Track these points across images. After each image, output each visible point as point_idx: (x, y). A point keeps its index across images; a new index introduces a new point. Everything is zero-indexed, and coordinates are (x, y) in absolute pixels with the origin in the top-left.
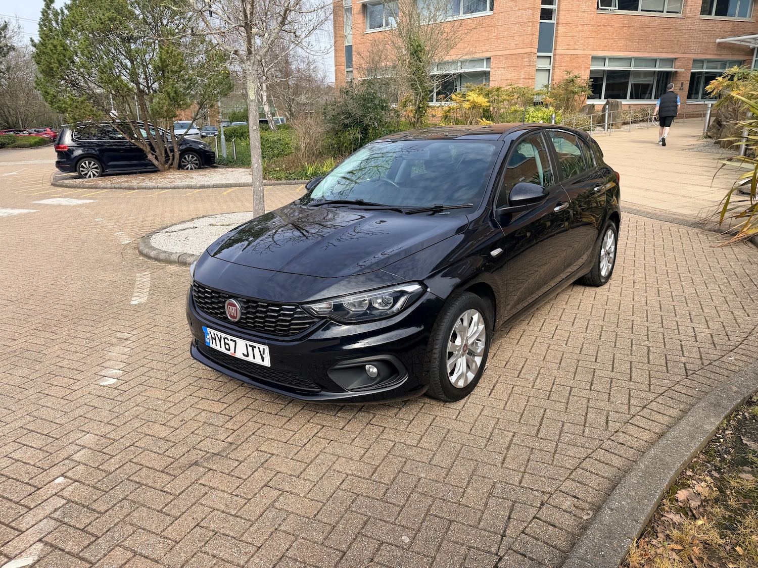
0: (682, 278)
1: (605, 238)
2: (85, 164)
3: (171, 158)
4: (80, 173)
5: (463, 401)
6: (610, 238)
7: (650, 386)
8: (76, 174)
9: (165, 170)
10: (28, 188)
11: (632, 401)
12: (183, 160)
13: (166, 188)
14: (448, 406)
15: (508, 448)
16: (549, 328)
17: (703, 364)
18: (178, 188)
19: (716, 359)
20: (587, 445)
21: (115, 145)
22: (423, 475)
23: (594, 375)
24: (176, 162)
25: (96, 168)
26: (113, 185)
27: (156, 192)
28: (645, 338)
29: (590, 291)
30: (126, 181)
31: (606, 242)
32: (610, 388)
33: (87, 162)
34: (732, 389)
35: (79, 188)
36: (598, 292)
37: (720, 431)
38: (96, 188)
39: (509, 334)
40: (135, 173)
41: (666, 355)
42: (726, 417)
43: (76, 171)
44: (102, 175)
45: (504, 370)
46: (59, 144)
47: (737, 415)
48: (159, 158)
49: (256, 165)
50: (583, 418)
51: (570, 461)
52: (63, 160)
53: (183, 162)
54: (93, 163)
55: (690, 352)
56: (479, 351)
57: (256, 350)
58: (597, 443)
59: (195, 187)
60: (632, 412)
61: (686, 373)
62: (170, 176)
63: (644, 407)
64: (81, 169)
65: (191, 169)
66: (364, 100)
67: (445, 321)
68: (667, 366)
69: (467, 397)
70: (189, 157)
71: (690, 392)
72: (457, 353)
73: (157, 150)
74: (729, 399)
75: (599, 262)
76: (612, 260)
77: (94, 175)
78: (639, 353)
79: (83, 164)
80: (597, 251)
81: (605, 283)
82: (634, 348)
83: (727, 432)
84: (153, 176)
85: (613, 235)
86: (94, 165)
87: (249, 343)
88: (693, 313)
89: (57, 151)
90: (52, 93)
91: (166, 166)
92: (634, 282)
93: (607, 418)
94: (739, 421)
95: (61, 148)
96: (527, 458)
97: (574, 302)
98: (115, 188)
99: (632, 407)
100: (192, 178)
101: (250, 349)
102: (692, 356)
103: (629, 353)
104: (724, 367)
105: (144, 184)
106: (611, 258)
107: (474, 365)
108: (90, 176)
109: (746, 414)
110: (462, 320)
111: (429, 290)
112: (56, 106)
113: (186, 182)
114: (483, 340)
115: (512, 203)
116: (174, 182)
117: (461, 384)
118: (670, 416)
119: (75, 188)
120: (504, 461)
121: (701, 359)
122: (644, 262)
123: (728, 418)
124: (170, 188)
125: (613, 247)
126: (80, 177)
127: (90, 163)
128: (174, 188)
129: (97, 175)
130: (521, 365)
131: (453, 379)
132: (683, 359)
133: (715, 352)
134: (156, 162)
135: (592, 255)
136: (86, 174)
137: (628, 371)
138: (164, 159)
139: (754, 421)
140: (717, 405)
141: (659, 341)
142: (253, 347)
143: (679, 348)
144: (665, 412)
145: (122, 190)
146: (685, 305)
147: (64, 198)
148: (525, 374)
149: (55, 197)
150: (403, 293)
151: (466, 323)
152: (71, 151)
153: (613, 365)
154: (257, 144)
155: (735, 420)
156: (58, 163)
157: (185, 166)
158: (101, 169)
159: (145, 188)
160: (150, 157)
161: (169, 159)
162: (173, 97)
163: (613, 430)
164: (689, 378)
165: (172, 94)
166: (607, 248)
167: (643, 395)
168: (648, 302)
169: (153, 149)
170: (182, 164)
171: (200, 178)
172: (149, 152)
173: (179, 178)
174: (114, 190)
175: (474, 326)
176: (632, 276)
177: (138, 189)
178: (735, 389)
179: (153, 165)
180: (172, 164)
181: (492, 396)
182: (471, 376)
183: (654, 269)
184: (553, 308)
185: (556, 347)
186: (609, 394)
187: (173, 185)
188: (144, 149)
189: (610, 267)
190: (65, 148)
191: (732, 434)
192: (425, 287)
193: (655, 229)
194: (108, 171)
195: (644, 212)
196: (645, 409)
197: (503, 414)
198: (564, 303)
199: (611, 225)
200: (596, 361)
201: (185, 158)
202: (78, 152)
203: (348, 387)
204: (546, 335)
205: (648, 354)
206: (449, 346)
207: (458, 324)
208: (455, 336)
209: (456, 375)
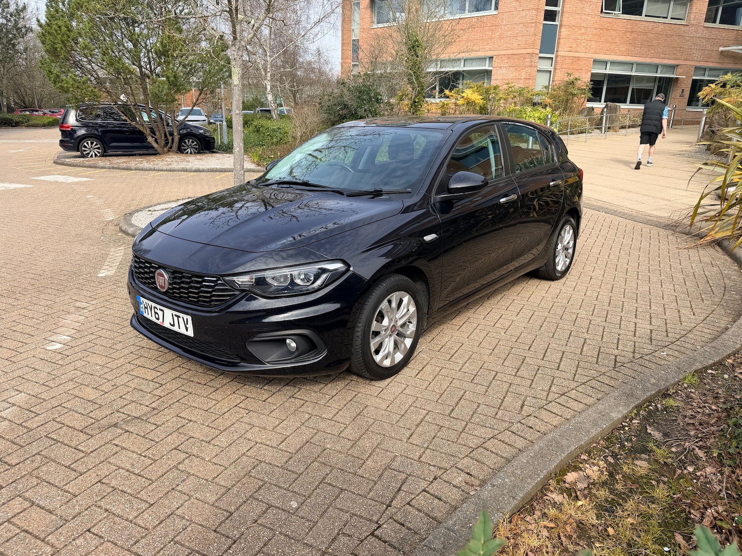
0: (640, 276)
1: (562, 233)
2: (87, 144)
3: (170, 141)
4: (82, 153)
5: (389, 380)
6: (569, 233)
7: (575, 375)
8: (79, 153)
9: (164, 153)
10: (30, 165)
11: (553, 389)
12: (183, 144)
13: (162, 170)
14: (372, 384)
15: (418, 426)
16: (494, 316)
17: (634, 357)
18: (174, 171)
19: (648, 353)
20: (495, 427)
21: (118, 127)
22: (329, 446)
23: (523, 362)
24: (175, 145)
25: (98, 148)
26: (112, 165)
27: (152, 173)
28: (585, 330)
29: (545, 284)
30: (124, 162)
31: (563, 238)
32: (535, 375)
33: (89, 142)
34: (649, 381)
35: (79, 166)
36: (552, 286)
37: (627, 420)
38: (95, 167)
39: (453, 321)
40: (135, 155)
41: (600, 347)
42: (636, 407)
43: (78, 151)
44: (104, 155)
45: (438, 353)
46: (63, 123)
47: (649, 406)
48: (158, 141)
49: (238, 149)
50: (500, 401)
51: (475, 440)
52: (66, 139)
53: (183, 146)
54: (95, 143)
55: (625, 346)
56: (408, 333)
57: (181, 320)
58: (506, 425)
59: (190, 171)
60: (549, 399)
61: (615, 365)
62: (167, 159)
63: (563, 394)
64: (83, 149)
65: (191, 153)
66: (360, 93)
67: (370, 300)
68: (598, 358)
69: (393, 377)
70: (189, 141)
71: (613, 383)
72: (384, 333)
73: (157, 133)
74: (644, 390)
75: (555, 257)
76: (570, 256)
77: (96, 155)
78: (575, 344)
79: (85, 144)
80: (553, 246)
81: (561, 277)
82: (571, 339)
83: (633, 421)
84: (152, 158)
85: (571, 231)
86: (96, 145)
87: (175, 313)
88: (640, 310)
89: (61, 130)
90: (55, 72)
91: (166, 149)
92: (591, 278)
93: (524, 403)
94: (650, 412)
95: (65, 127)
96: (433, 435)
97: (525, 294)
98: (113, 168)
99: (551, 394)
100: (189, 162)
101: (176, 318)
102: (626, 349)
103: (565, 344)
104: (654, 361)
105: (141, 166)
106: (569, 253)
107: (403, 346)
108: (92, 156)
109: (659, 406)
110: (390, 302)
111: (351, 269)
112: (58, 85)
113: (183, 165)
114: (415, 321)
115: (451, 191)
116: (170, 164)
117: (387, 363)
118: (585, 404)
119: (75, 166)
120: (411, 436)
121: (634, 352)
122: (608, 259)
123: (639, 407)
124: (166, 170)
125: (572, 243)
126: (83, 156)
127: (92, 143)
128: (170, 170)
129: (99, 155)
130: (456, 349)
131: (378, 358)
132: (616, 352)
133: (650, 347)
134: (155, 145)
135: (546, 249)
136: (89, 154)
137: (558, 361)
138: (163, 142)
139: (665, 412)
140: (630, 395)
141: (598, 334)
142: (178, 317)
143: (616, 341)
144: (582, 401)
145: (119, 170)
146: (635, 301)
147: (63, 175)
148: (456, 359)
149: (54, 174)
150: (324, 271)
151: (394, 305)
152: (74, 131)
153: (545, 354)
154: (239, 128)
155: (645, 411)
156: (61, 141)
157: (185, 150)
158: (103, 150)
159: (142, 170)
160: (150, 139)
161: (168, 143)
162: (173, 81)
163: (525, 414)
164: (616, 369)
165: (172, 79)
166: (565, 243)
167: (566, 383)
168: (599, 297)
169: (153, 132)
170: (183, 148)
171: (196, 162)
172: (149, 135)
173: (176, 162)
174: (112, 170)
175: (404, 308)
176: (591, 272)
177: (135, 170)
178: (653, 381)
179: (153, 147)
180: (171, 147)
181: (418, 376)
182: (399, 357)
183: (615, 267)
184: (503, 299)
185: (495, 334)
186: (533, 380)
187: (169, 167)
188: (144, 131)
189: (567, 263)
190: (68, 127)
191: (638, 423)
192: (348, 266)
193: (627, 229)
194: (110, 152)
195: (620, 212)
196: (563, 397)
197: (424, 393)
198: (516, 294)
199: (570, 221)
200: (529, 349)
201: (185, 143)
202: (82, 132)
203: (266, 359)
204: (488, 323)
205: (583, 346)
206: (374, 326)
207: (384, 305)
208: (381, 316)
209: (381, 354)
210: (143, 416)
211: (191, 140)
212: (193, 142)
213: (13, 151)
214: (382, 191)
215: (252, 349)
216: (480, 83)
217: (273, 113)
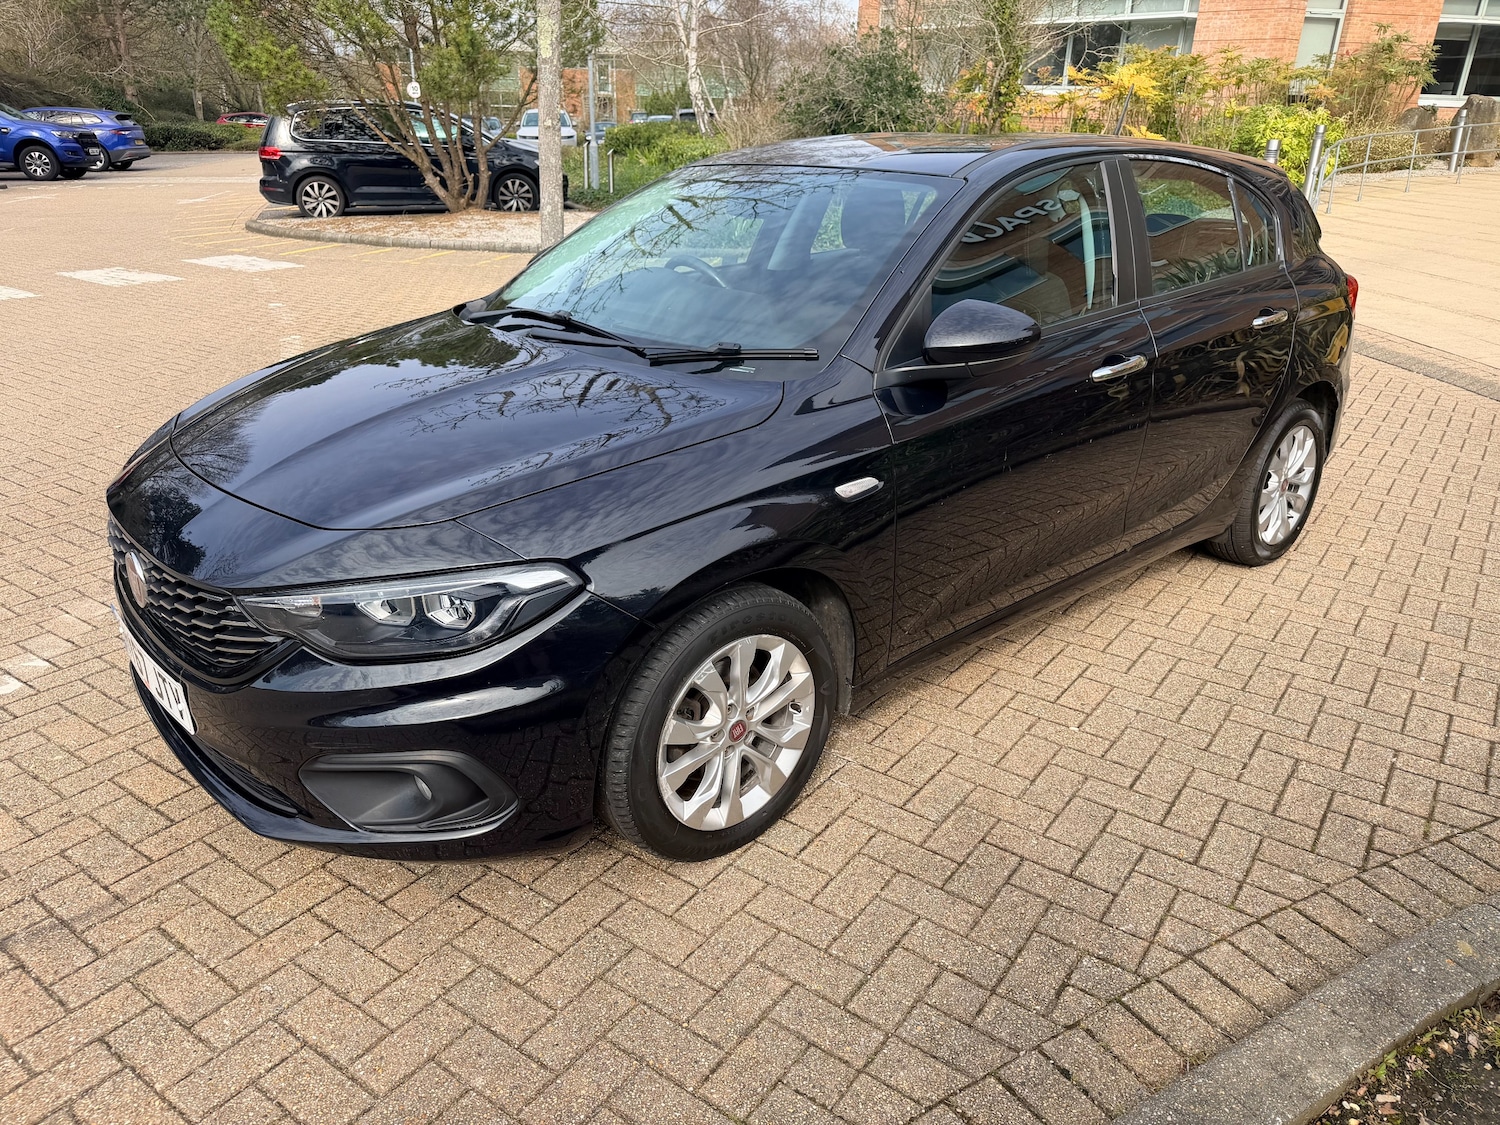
0: (1488, 565)
1: (1284, 447)
2: (312, 187)
3: (470, 184)
4: (302, 208)
5: (722, 861)
6: (1302, 447)
7: (1240, 888)
8: (296, 208)
9: (459, 210)
10: (200, 232)
11: (1166, 933)
12: (502, 189)
13: (446, 248)
14: (675, 871)
15: (745, 1034)
16: (1064, 670)
17: (1426, 835)
18: (470, 248)
19: (1471, 824)
20: (962, 1062)
21: (379, 153)
22: (479, 1082)
23: (1103, 830)
24: (483, 192)
25: (333, 198)
26: (348, 236)
27: (424, 253)
28: (1301, 732)
29: (1226, 576)
30: (375, 229)
31: (1286, 459)
32: (1127, 878)
33: (316, 185)
34: (1453, 949)
35: (289, 236)
36: (1243, 583)
37: (1362, 1091)
38: (317, 239)
39: (954, 677)
40: (399, 213)
41: (1334, 792)
42: (1396, 1046)
43: (295, 203)
44: (345, 213)
45: (882, 779)
46: (264, 144)
47: (1439, 1038)
48: (448, 182)
49: (549, 208)
50: (1003, 962)
51: (888, 1108)
52: (272, 178)
53: (503, 194)
54: (327, 187)
55: (1406, 793)
56: (786, 737)
57: (168, 689)
58: (995, 1055)
59: (502, 250)
60: (1146, 970)
61: (1366, 859)
62: (461, 223)
63: (1189, 957)
64: (304, 198)
65: (518, 209)
66: (871, 73)
67: (656, 665)
68: (1319, 831)
69: (739, 851)
70: (513, 183)
71: (1347, 926)
72: (709, 742)
73: (446, 167)
74: (1429, 985)
75: (1256, 510)
76: (1301, 504)
77: (328, 212)
78: (1268, 769)
79: (308, 188)
80: (1253, 482)
81: (1270, 559)
82: (1254, 760)
83: (1380, 1098)
84: (432, 220)
85: (1310, 442)
86: (329, 190)
87: (155, 665)
88: (1470, 672)
89: (262, 160)
90: (235, 36)
91: (462, 201)
92: (1353, 563)
93: (1069, 976)
94: (1439, 1064)
95: (268, 154)
96: (776, 1071)
97: (1167, 604)
98: (351, 241)
99: (1156, 952)
100: (502, 229)
101: (161, 682)
102: (1407, 806)
103: (1235, 774)
104: (1486, 854)
105: (405, 237)
106: (1299, 497)
107: (768, 772)
108: (320, 214)
109: (1472, 1039)
110: (724, 662)
111: (591, 587)
112: (242, 64)
113: (488, 238)
114: (808, 706)
115: (932, 356)
116: (465, 234)
117: (716, 821)
118: (1249, 1000)
119: (281, 236)
120: (713, 1071)
121: (1430, 818)
122: (1408, 508)
123: (1404, 1049)
124: (454, 248)
125: (1309, 471)
126: (304, 214)
127: (321, 187)
128: (462, 248)
129: (334, 211)
130: (933, 771)
131: (685, 811)
132: (1377, 813)
133: (1480, 804)
134: (440, 192)
135: (1232, 493)
136: (315, 208)
137: (1203, 831)
138: (457, 186)
139: (1488, 1066)
140: (1383, 1000)
141: (1336, 746)
142: (163, 679)
143: (1384, 774)
144: (1239, 985)
145: (363, 246)
146: (1460, 643)
147: (249, 255)
148: (923, 802)
149: (233, 253)
150: (506, 592)
151: (739, 670)
152: (285, 161)
153: (1173, 804)
154: (553, 160)
155: (1425, 1056)
156: (263, 182)
157: (506, 202)
158: (343, 200)
159: (407, 245)
160: (431, 180)
161: (466, 187)
162: (467, 53)
163: (1063, 1021)
164: (1365, 876)
165: (465, 48)
166: (1291, 474)
167: (1207, 914)
168: (1363, 623)
169: (436, 163)
170: (501, 198)
171: (517, 230)
172: (428, 169)
173: (478, 228)
174: (348, 245)
175: (772, 676)
176: (1357, 544)
177: (394, 245)
178: (1465, 949)
179: (436, 198)
180: (473, 197)
181: (803, 855)
182: (756, 800)
183: (1425, 532)
184: (1104, 616)
185: (1051, 729)
186: (1115, 895)
187: (458, 242)
188: (418, 162)
189: (1293, 523)
190: (275, 153)
191: (1394, 1105)
192: (587, 580)
193: (1475, 423)
194: (357, 205)
195: (1464, 376)
196: (1189, 965)
197: (801, 915)
198: (1141, 603)
199: (1308, 417)
200: (1132, 786)
201: (506, 187)
202: (304, 162)
203: (356, 816)
204: (1045, 691)
205: (1286, 785)
206: (673, 730)
207: (704, 675)
208: (696, 704)
209: (699, 798)
210: (79, 918)
211: (518, 182)
212: (521, 185)
213: (185, 201)
214: (738, 352)
215: (316, 789)
216: (1161, 50)
217: (699, 121)
